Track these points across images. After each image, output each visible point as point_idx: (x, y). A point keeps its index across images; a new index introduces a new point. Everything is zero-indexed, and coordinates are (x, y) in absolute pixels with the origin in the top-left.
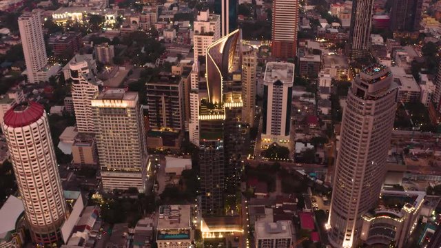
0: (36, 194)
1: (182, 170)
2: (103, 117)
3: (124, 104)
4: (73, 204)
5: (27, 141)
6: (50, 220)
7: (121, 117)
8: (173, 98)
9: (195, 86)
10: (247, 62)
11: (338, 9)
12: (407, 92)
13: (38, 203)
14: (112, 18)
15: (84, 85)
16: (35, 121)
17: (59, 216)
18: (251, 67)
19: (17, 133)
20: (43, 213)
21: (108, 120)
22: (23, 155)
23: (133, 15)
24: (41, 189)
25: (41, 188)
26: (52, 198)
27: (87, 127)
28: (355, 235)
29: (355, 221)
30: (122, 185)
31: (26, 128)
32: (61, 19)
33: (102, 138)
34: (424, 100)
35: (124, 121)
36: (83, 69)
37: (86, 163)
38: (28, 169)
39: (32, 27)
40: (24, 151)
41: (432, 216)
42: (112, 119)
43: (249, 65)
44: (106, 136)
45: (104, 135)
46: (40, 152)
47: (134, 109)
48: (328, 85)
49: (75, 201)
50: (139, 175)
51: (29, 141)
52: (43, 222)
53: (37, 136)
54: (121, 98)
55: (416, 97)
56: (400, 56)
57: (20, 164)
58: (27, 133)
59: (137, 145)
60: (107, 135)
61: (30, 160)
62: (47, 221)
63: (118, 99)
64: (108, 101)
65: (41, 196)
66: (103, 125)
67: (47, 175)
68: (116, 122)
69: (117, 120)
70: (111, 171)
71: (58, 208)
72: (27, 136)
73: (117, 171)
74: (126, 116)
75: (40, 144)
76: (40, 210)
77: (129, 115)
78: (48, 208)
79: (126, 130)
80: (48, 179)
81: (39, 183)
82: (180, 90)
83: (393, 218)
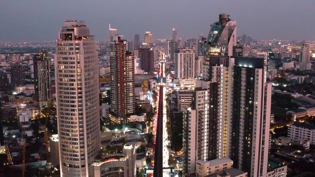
29: (87, 167)
34: (104, 115)
48: (27, 120)
83: (119, 159)
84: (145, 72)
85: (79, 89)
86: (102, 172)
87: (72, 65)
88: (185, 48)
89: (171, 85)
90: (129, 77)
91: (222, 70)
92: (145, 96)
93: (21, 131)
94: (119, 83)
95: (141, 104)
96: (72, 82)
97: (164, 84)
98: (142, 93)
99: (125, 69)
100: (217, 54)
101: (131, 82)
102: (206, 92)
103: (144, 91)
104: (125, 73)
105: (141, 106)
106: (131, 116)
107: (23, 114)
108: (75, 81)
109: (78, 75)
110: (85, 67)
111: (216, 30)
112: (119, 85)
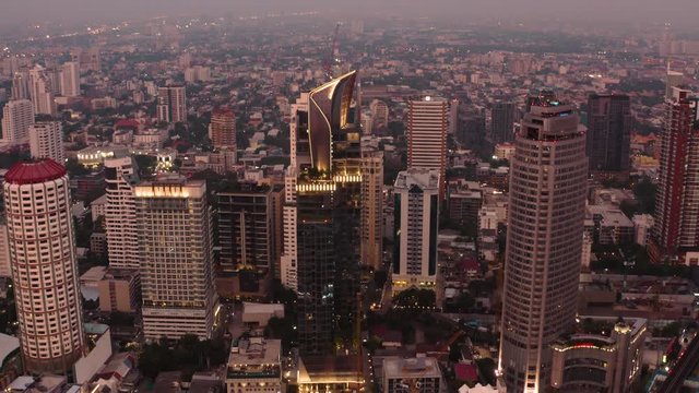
0: (40, 300)
1: (269, 317)
2: (152, 214)
3: (185, 193)
4: (96, 340)
5: (37, 207)
6: (59, 350)
7: (178, 214)
8: (257, 216)
9: (290, 197)
10: (369, 167)
11: (508, 150)
12: (613, 228)
13: (42, 318)
14: (167, 159)
15: (124, 191)
16: (51, 178)
17: (74, 347)
18: (376, 175)
19: (24, 193)
20: (49, 336)
21: (158, 219)
22: (28, 230)
23: (198, 154)
24: (49, 293)
25: (49, 290)
26: (66, 312)
27: (124, 260)
28: (541, 377)
29: (539, 349)
30: (175, 331)
31: (38, 186)
32: (89, 161)
33: (148, 250)
34: (641, 240)
35: (184, 219)
36: (124, 168)
37: (119, 309)
38: (34, 255)
39: (50, 140)
40: (30, 224)
41: (663, 365)
42: (165, 217)
43: (372, 172)
44: (154, 247)
45: (151, 244)
46: (55, 229)
47: (200, 200)
48: (493, 226)
49: (100, 336)
50: (202, 313)
51: (40, 207)
52: (47, 352)
53: (52, 202)
54: (181, 185)
55: (628, 235)
56: (601, 195)
57: (22, 246)
58: (39, 194)
59: (200, 261)
60: (156, 244)
61: (37, 240)
62: (54, 352)
63: (175, 185)
64: (161, 188)
65: (48, 305)
66: (150, 228)
67: (61, 272)
68: (171, 223)
69: (173, 220)
70: (159, 305)
71: (74, 333)
72: (38, 198)
73: (169, 306)
74: (187, 211)
75: (56, 217)
76: (44, 329)
77: (191, 211)
78: (56, 327)
79: (184, 236)
80: (62, 277)
81: (48, 281)
82: (268, 203)
83: (600, 347)
85: (541, 222)
86: (567, 363)
87: (533, 182)
90: (694, 175)
93: (477, 247)
99: (687, 157)
104: (686, 166)
106: (688, 254)
107: (488, 213)
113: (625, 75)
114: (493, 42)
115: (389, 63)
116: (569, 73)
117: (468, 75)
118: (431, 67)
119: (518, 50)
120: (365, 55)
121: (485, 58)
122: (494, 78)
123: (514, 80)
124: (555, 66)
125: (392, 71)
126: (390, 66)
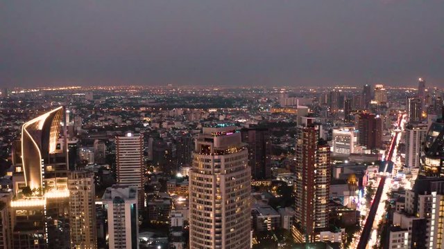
11: (188, 170)
18: (88, 191)
34: (286, 226)
48: (180, 224)
84: (368, 149)
85: (217, 221)
87: (208, 189)
88: (421, 123)
89: (399, 175)
90: (321, 177)
91: (434, 200)
92: (352, 198)
93: (170, 240)
94: (306, 185)
95: (341, 212)
96: (208, 212)
97: (388, 174)
98: (347, 193)
99: (315, 165)
100: (435, 169)
101: (324, 183)
102: (406, 234)
103: (350, 190)
104: (315, 171)
105: (340, 214)
106: (321, 233)
107: (176, 215)
108: (211, 210)
109: (216, 203)
110: (227, 191)
111: (436, 130)
112: (306, 187)
113: (261, 119)
114: (176, 103)
115: (109, 117)
116: (225, 119)
117: (161, 123)
118: (136, 119)
119: (192, 107)
120: (93, 113)
121: (171, 113)
122: (177, 125)
123: (191, 125)
124: (216, 116)
125: (111, 122)
126: (109, 119)
